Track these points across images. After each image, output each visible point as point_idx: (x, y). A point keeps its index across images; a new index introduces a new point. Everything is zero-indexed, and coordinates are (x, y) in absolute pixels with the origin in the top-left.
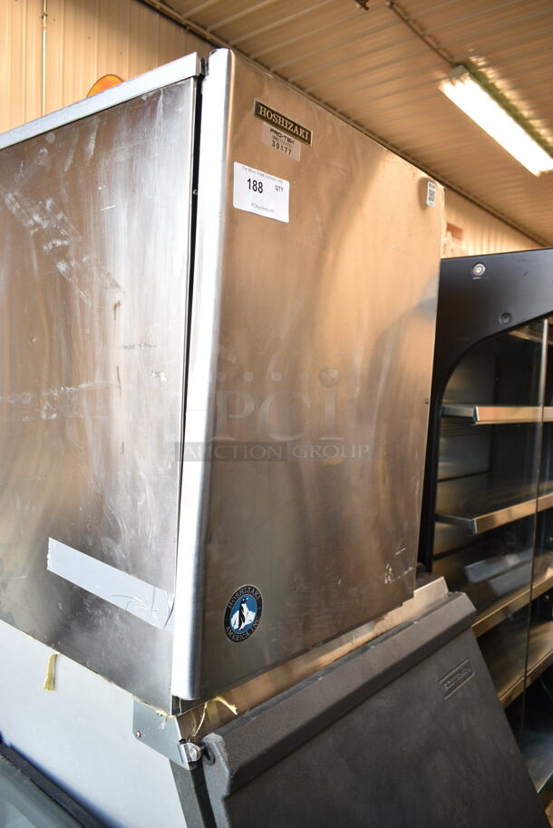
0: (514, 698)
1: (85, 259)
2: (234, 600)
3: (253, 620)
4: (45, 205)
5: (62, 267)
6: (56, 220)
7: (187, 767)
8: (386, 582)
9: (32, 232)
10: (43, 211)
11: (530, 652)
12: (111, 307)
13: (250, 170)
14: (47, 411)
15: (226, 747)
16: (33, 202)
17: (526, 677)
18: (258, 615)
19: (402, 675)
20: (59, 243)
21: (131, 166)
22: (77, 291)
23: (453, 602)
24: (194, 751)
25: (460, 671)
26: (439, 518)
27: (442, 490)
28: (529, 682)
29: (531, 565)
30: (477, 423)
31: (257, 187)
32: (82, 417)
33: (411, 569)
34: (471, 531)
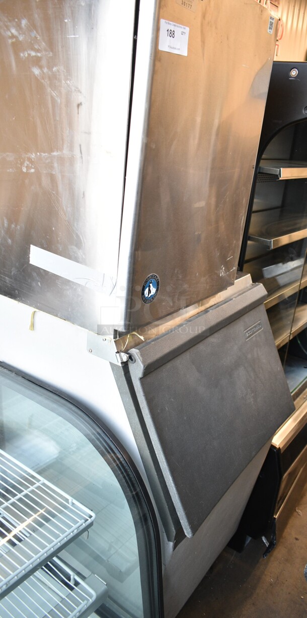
0: (282, 345)
1: (55, 69)
2: (146, 282)
3: (154, 292)
4: (21, 23)
5: (36, 71)
6: (30, 36)
7: (120, 365)
8: (221, 275)
9: (10, 41)
10: (19, 27)
11: (294, 321)
12: (75, 105)
13: (169, 23)
14: (27, 167)
15: (141, 355)
16: (10, 18)
17: (290, 334)
18: (157, 290)
19: (225, 326)
20: (33, 54)
21: (90, 10)
22: (49, 90)
23: (255, 288)
24: (125, 357)
25: (255, 327)
26: (250, 239)
27: (254, 218)
28: (291, 338)
29: (302, 268)
30: (280, 179)
31: (172, 34)
32: (54, 173)
33: (234, 268)
34: (269, 247)
